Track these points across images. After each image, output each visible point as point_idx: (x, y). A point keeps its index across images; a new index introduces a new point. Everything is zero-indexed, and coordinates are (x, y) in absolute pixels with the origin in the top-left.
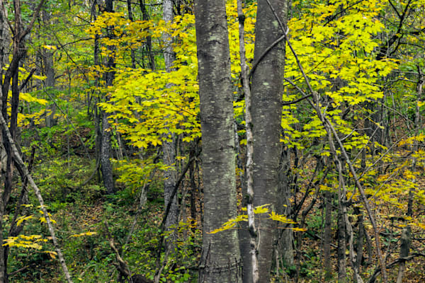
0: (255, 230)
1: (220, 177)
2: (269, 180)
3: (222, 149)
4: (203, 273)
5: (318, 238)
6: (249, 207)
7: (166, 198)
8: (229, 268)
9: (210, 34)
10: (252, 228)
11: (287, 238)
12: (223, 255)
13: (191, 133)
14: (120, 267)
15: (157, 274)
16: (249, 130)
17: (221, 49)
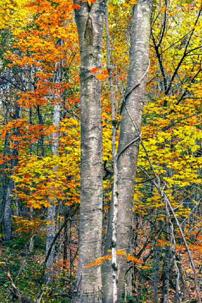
0: (116, 266)
1: (91, 229)
2: (124, 234)
3: (93, 210)
4: (76, 296)
5: (149, 279)
6: (113, 249)
7: (47, 245)
8: (93, 293)
9: (90, 132)
10: (114, 264)
11: (128, 278)
12: (90, 284)
13: (71, 200)
14: (13, 291)
15: (39, 298)
16: (116, 197)
17: (97, 143)
